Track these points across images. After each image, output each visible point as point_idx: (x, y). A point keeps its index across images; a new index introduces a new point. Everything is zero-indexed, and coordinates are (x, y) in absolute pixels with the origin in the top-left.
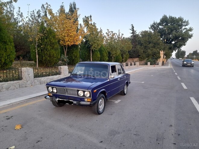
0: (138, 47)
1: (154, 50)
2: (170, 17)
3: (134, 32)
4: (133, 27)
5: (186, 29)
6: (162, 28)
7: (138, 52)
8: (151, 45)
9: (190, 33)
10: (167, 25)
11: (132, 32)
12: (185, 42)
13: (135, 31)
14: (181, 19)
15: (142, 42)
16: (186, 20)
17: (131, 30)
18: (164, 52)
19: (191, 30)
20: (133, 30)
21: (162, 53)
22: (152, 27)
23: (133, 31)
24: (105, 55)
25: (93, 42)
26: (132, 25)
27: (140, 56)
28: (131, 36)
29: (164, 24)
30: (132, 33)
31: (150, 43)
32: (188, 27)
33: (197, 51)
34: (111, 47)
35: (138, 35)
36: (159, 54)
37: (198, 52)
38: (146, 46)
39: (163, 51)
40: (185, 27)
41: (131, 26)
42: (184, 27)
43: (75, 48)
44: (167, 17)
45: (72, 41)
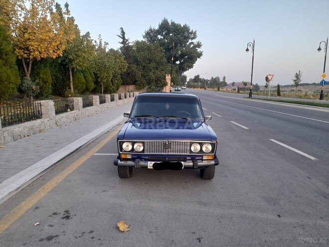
0: (134, 67)
1: (158, 72)
2: (172, 23)
3: (126, 42)
4: (123, 33)
5: (192, 43)
6: (161, 39)
7: (135, 76)
8: (153, 65)
9: (199, 50)
10: (167, 34)
11: (121, 40)
12: (193, 64)
13: (127, 40)
14: (186, 28)
15: (139, 60)
16: (194, 31)
17: (120, 37)
18: (171, 76)
19: (199, 45)
20: (123, 38)
21: (168, 78)
22: (146, 35)
23: (124, 40)
24: (90, 78)
25: (75, 54)
26: (122, 28)
27: (137, 81)
28: (121, 48)
29: (164, 33)
30: (122, 43)
31: (150, 61)
32: (195, 41)
33: (198, 76)
34: (97, 66)
35: (132, 47)
36: (165, 79)
37: (200, 77)
38: (144, 67)
39: (169, 75)
40: (192, 41)
41: (121, 30)
42: (190, 41)
43: (43, 65)
44: (167, 22)
45: (43, 50)
